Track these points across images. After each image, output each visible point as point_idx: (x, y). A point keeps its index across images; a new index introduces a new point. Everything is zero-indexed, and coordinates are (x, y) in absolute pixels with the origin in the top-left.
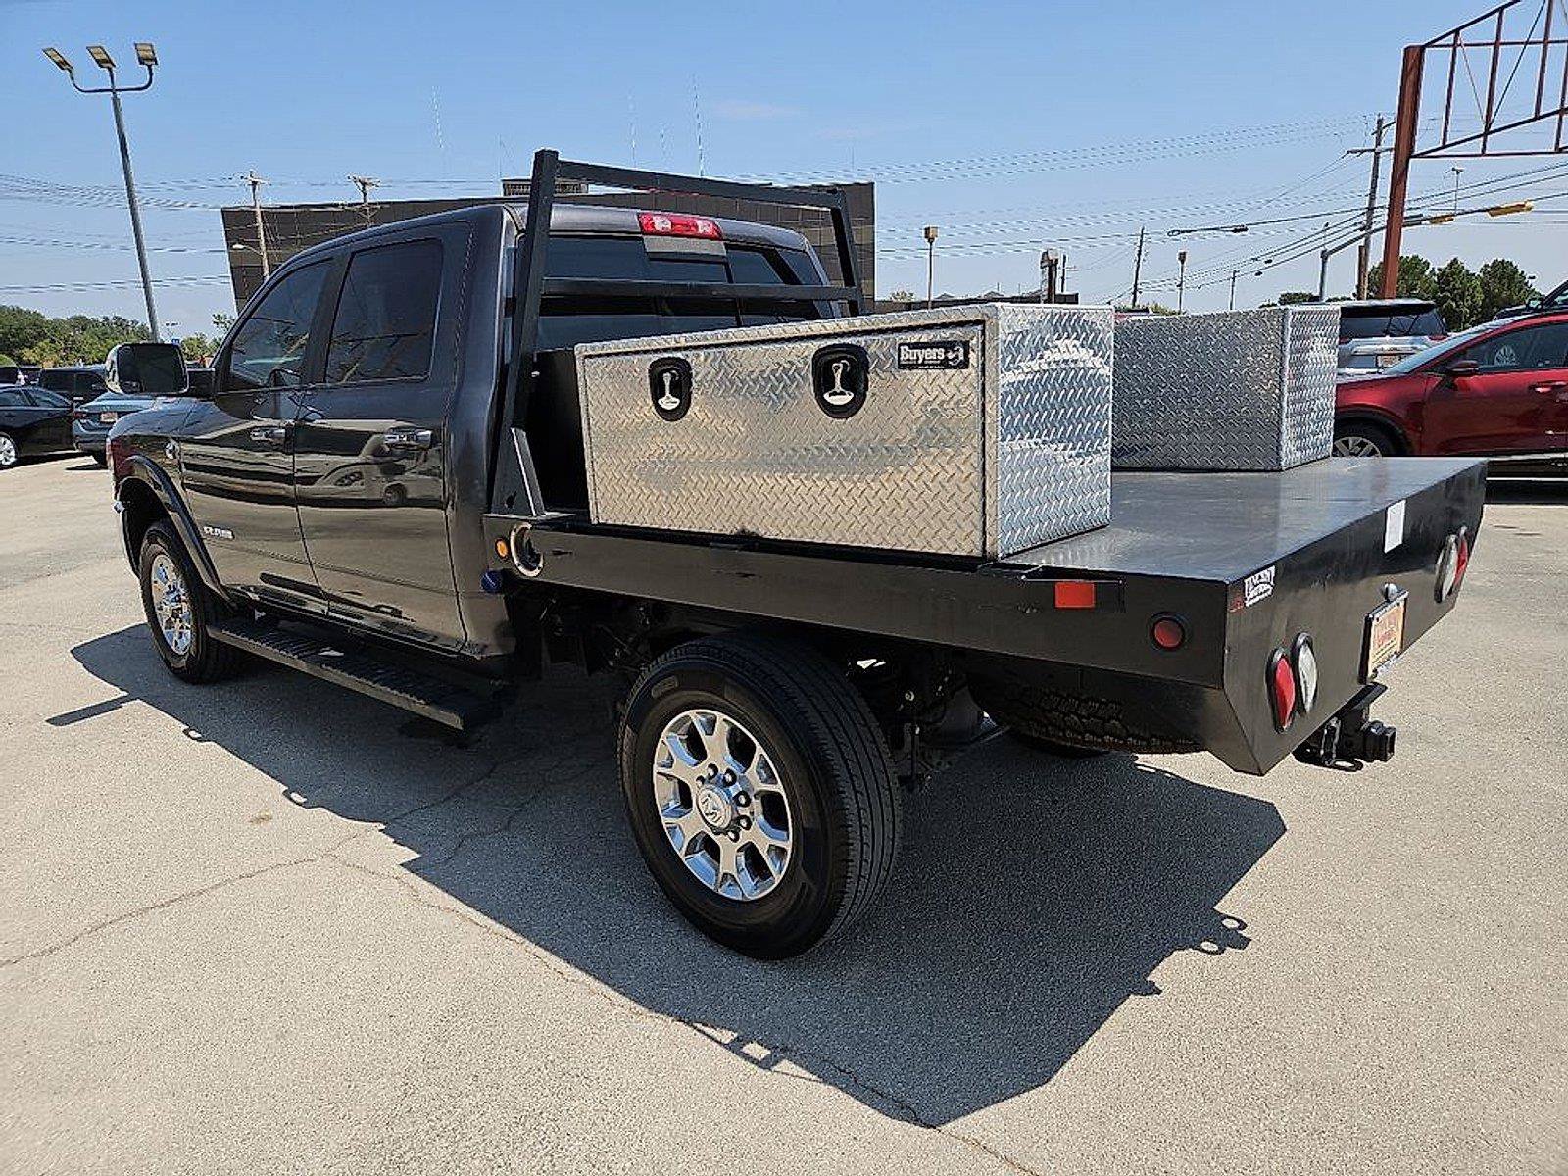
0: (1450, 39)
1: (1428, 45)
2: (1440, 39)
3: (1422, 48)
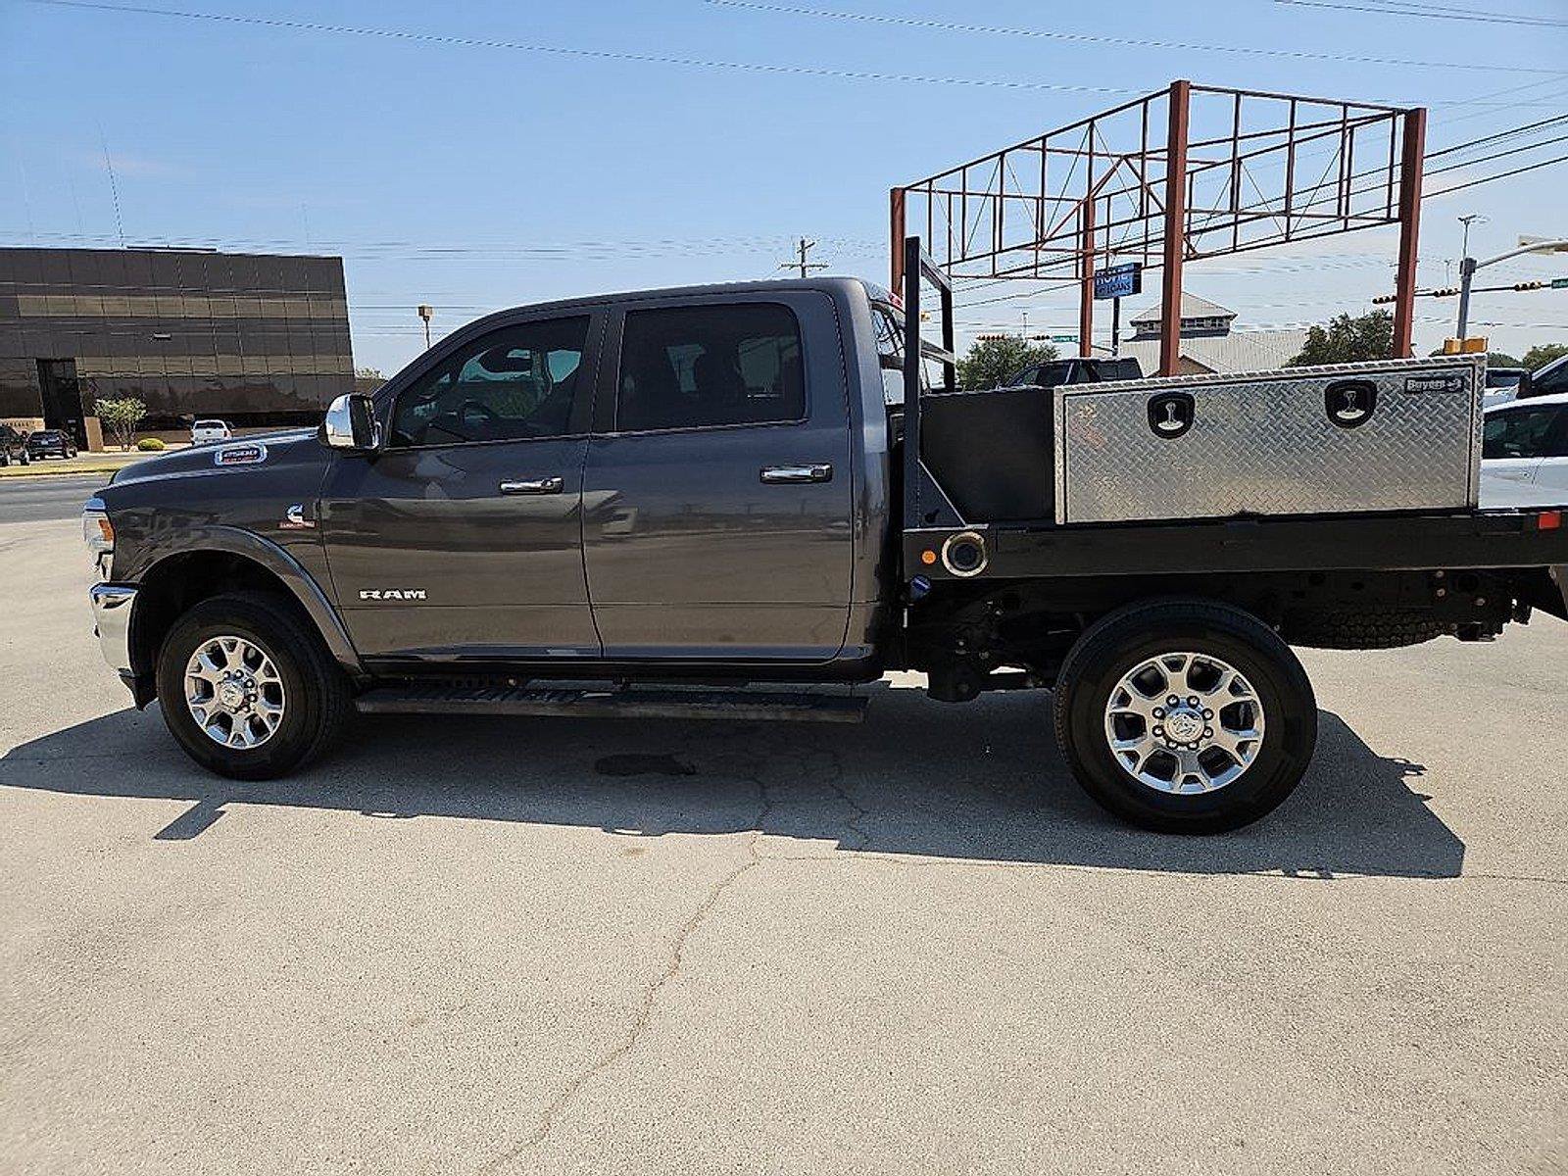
0: (926, 186)
1: (908, 188)
2: (918, 184)
3: (904, 190)
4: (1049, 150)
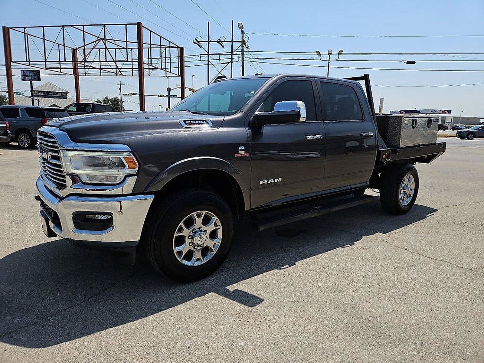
4: (128, 42)
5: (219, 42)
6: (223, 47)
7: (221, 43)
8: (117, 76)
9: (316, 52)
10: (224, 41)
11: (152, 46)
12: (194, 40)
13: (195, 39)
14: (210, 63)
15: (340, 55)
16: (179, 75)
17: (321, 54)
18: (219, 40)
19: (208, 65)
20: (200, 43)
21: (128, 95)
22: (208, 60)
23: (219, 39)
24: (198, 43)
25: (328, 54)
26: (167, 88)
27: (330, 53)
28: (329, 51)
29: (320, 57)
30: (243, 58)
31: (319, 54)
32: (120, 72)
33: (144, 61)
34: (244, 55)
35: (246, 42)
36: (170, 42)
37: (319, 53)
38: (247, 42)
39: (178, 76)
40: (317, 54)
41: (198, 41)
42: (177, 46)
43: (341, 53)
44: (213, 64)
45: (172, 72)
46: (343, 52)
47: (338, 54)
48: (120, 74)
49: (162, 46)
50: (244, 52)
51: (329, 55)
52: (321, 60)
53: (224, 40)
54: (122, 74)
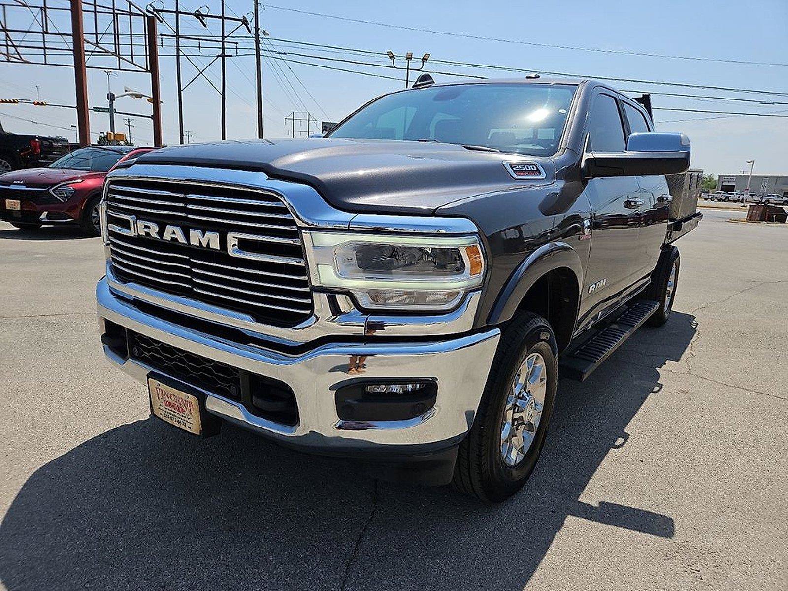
5: (198, 15)
6: (205, 26)
7: (201, 18)
8: (9, 61)
9: (387, 52)
10: (207, 16)
11: (98, 9)
12: (149, 6)
13: (151, 5)
14: (181, 53)
15: (424, 63)
16: (149, 69)
17: (395, 57)
18: (197, 13)
19: (178, 56)
20: (160, 13)
21: (10, 102)
22: (178, 46)
23: (198, 11)
24: (155, 13)
25: (406, 59)
26: (108, 94)
27: (409, 58)
28: (408, 53)
29: (394, 62)
30: (258, 49)
31: (392, 57)
32: (19, 54)
33: (84, 38)
34: (260, 45)
35: (249, 22)
36: (130, 4)
37: (392, 55)
38: (251, 21)
39: (147, 71)
40: (389, 57)
41: (156, 8)
42: (143, 14)
43: (427, 59)
44: (186, 56)
45: (136, 63)
46: (429, 59)
47: (422, 60)
48: (18, 59)
49: (116, 10)
50: (260, 39)
51: (407, 61)
52: (395, 67)
53: (206, 14)
54: (21, 59)
